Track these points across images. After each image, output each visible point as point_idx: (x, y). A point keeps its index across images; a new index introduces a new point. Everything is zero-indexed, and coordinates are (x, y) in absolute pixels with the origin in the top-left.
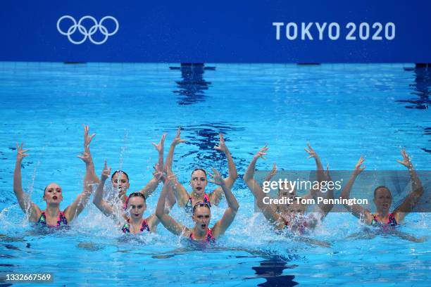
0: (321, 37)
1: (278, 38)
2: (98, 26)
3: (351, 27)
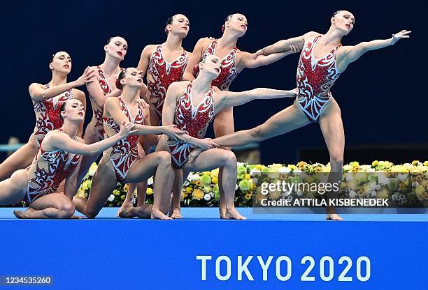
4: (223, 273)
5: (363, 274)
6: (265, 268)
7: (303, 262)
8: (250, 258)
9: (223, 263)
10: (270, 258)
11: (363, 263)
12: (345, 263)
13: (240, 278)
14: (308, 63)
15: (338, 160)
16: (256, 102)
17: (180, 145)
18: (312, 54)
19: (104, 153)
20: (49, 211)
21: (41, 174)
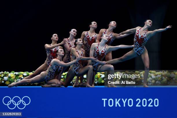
0: (124, 106)
1: (104, 106)
2: (21, 101)
3: (138, 101)
4: (111, 104)
5: (156, 104)
6: (124, 102)
7: (137, 100)
8: (119, 99)
9: (111, 101)
10: (126, 99)
11: (156, 101)
12: (150, 101)
13: (116, 106)
14: (138, 37)
15: (147, 68)
16: (121, 49)
17: (96, 63)
18: (139, 34)
19: (71, 66)
20: (53, 85)
21: (50, 73)
